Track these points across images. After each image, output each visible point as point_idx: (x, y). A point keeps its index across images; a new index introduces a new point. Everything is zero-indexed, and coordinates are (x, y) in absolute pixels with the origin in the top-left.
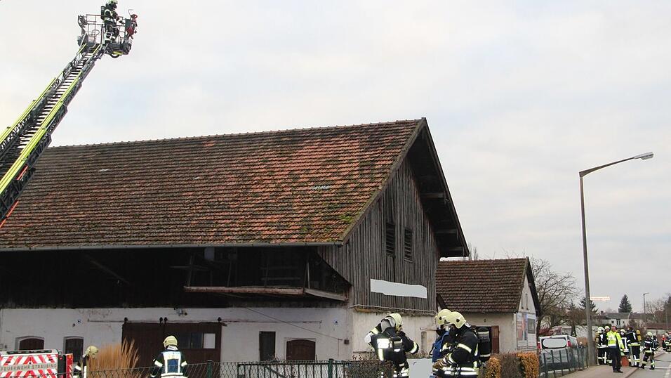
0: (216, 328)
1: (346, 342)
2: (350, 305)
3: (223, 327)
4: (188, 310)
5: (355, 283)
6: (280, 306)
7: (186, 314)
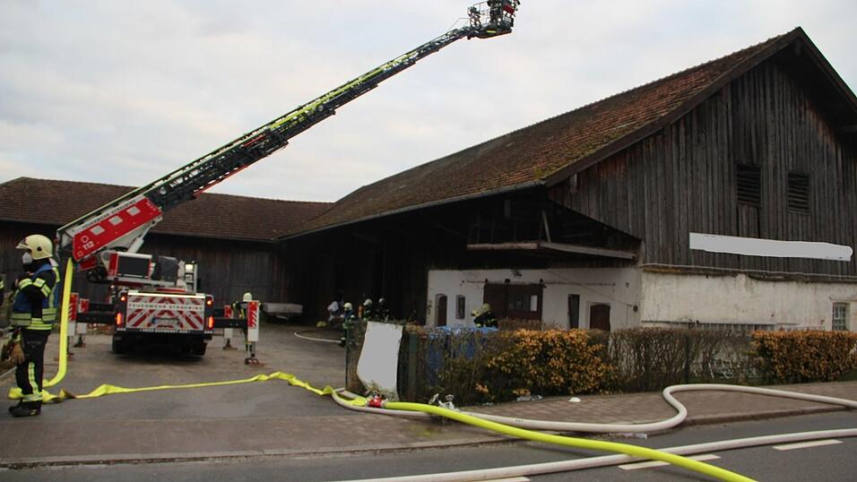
0: (538, 289)
1: (636, 309)
2: (640, 264)
3: (544, 289)
4: (522, 272)
5: (648, 236)
6: (584, 266)
7: (521, 275)
